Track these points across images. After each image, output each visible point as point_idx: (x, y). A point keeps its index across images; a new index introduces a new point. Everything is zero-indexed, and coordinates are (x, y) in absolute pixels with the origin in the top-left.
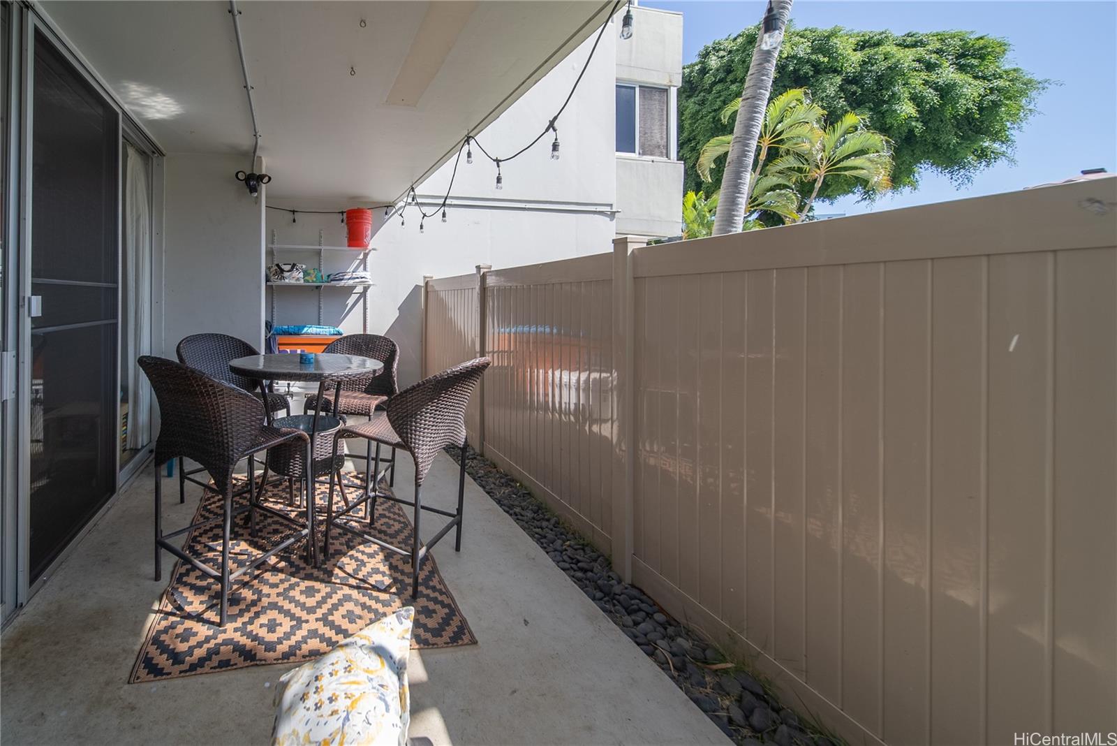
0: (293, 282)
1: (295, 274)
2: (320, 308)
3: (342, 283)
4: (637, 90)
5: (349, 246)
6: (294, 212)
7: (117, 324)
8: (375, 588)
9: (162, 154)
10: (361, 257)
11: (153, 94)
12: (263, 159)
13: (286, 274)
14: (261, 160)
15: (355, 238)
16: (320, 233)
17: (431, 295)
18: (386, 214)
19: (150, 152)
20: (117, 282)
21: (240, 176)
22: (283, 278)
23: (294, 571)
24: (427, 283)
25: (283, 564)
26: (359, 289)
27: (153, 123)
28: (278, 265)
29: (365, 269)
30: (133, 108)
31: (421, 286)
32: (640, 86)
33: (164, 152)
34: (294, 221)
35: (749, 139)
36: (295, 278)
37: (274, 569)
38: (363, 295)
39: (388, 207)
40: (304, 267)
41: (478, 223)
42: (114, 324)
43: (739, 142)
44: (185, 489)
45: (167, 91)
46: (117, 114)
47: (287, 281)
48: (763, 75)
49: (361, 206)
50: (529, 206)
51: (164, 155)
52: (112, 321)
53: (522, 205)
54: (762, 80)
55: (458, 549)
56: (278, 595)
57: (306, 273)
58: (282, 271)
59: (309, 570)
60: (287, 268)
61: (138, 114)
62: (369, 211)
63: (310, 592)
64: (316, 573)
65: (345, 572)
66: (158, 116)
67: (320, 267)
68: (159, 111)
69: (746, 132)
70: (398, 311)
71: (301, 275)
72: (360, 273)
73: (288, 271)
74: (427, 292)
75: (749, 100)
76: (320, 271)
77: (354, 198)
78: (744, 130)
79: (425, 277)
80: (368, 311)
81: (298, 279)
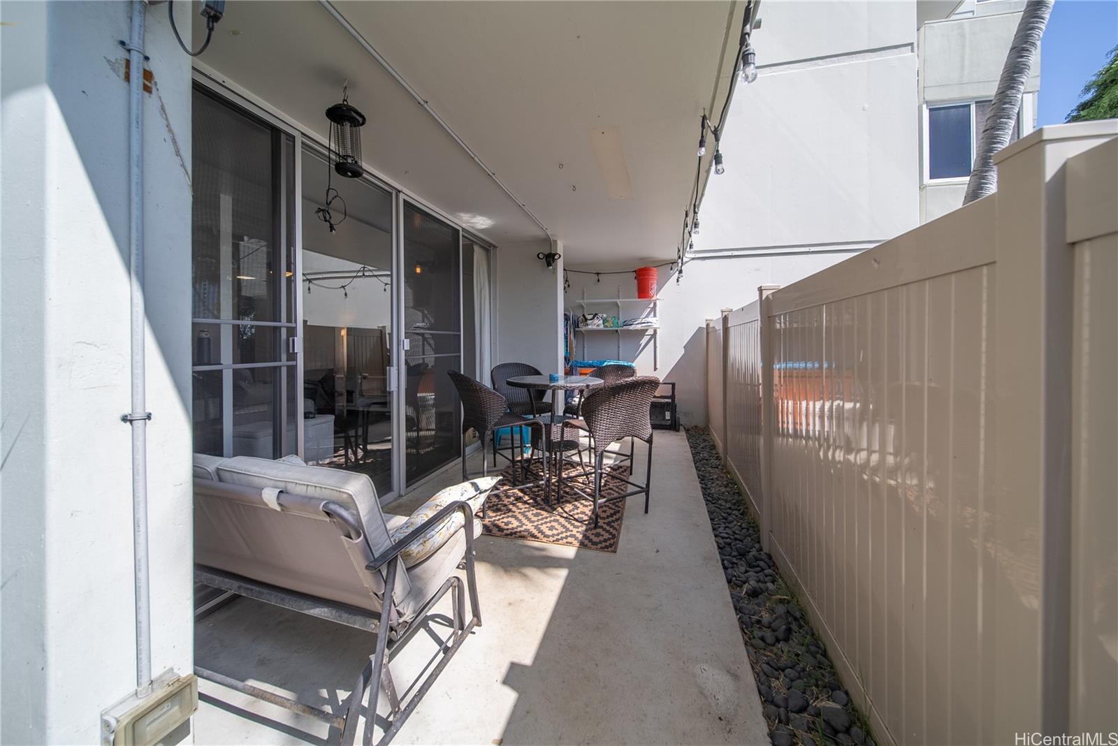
0: (595, 327)
1: (596, 321)
2: (619, 347)
3: (631, 328)
4: (973, 108)
5: (639, 298)
6: (598, 274)
7: (460, 356)
8: (575, 519)
9: (495, 247)
10: (652, 305)
11: (474, 217)
12: (559, 242)
13: (589, 322)
14: (557, 243)
15: (643, 291)
16: (618, 288)
17: (711, 336)
18: (671, 269)
19: (488, 248)
20: (460, 331)
21: (541, 256)
22: (587, 325)
23: (536, 505)
24: (708, 325)
25: (531, 501)
26: (650, 332)
27: (482, 231)
28: (584, 315)
29: (655, 316)
30: (469, 225)
31: (704, 328)
32: (976, 102)
33: (497, 245)
34: (598, 281)
35: (987, 171)
36: (597, 324)
37: (525, 502)
38: (654, 336)
39: (673, 263)
40: (605, 315)
41: (759, 270)
42: (457, 356)
43: (976, 175)
44: (497, 460)
45: (482, 213)
46: (459, 231)
47: (590, 327)
48: (1005, 103)
49: (648, 265)
50: (813, 249)
51: (497, 247)
52: (458, 354)
53: (806, 249)
54: (1004, 109)
55: (646, 511)
56: (519, 513)
57: (605, 321)
58: (586, 320)
59: (544, 506)
60: (589, 317)
61: (472, 227)
62: (655, 269)
63: (536, 515)
64: (547, 508)
65: (564, 510)
66: (483, 227)
67: (618, 315)
68: (482, 224)
69: (983, 164)
70: (683, 349)
71: (601, 322)
72: (649, 319)
73: (591, 320)
74: (708, 333)
75: (988, 132)
76: (619, 319)
77: (642, 259)
78: (982, 162)
79: (707, 320)
80: (658, 349)
81: (598, 325)
